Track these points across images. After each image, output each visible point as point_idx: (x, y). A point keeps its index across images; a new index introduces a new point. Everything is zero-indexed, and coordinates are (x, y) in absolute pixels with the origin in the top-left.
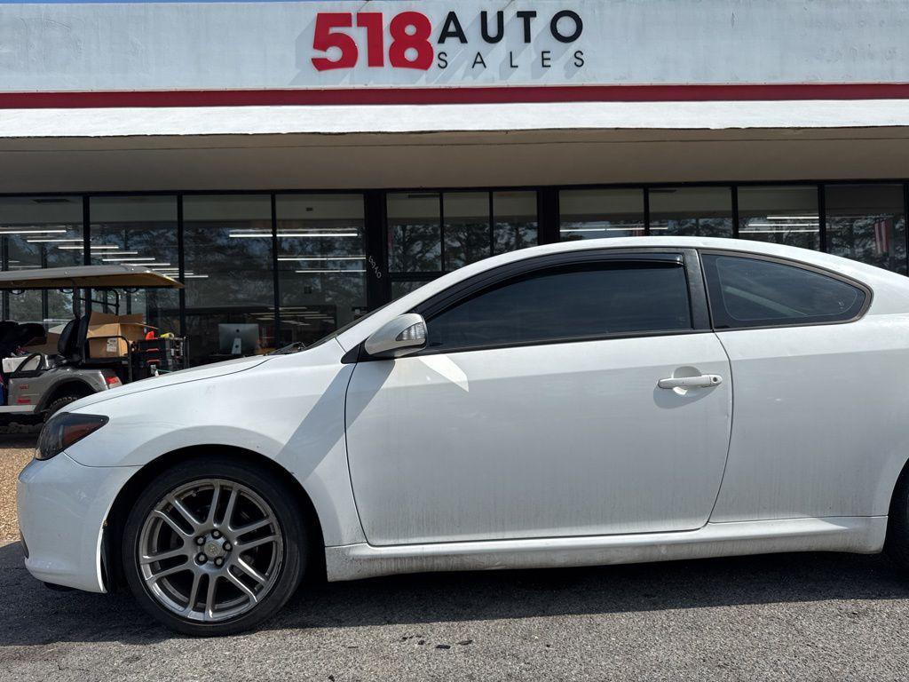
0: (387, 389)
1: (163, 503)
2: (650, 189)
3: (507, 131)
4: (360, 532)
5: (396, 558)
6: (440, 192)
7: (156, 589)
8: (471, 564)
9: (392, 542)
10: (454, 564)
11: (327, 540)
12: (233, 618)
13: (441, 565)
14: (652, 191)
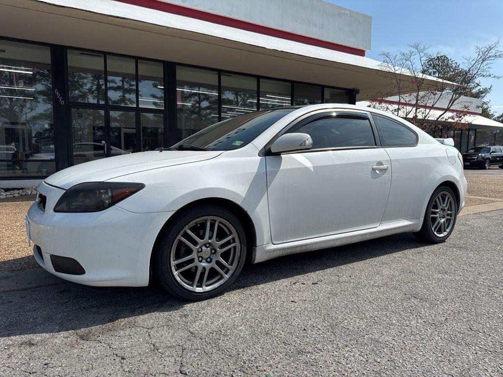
0: (283, 170)
1: (182, 232)
2: (222, 73)
3: (168, 28)
4: (270, 239)
5: (283, 249)
6: (105, 54)
7: (178, 279)
8: (309, 249)
9: (282, 242)
10: (303, 249)
11: (258, 243)
12: (218, 287)
13: (298, 250)
14: (223, 75)
